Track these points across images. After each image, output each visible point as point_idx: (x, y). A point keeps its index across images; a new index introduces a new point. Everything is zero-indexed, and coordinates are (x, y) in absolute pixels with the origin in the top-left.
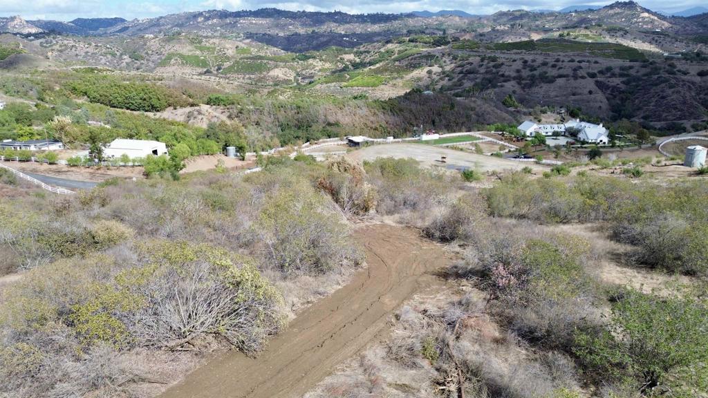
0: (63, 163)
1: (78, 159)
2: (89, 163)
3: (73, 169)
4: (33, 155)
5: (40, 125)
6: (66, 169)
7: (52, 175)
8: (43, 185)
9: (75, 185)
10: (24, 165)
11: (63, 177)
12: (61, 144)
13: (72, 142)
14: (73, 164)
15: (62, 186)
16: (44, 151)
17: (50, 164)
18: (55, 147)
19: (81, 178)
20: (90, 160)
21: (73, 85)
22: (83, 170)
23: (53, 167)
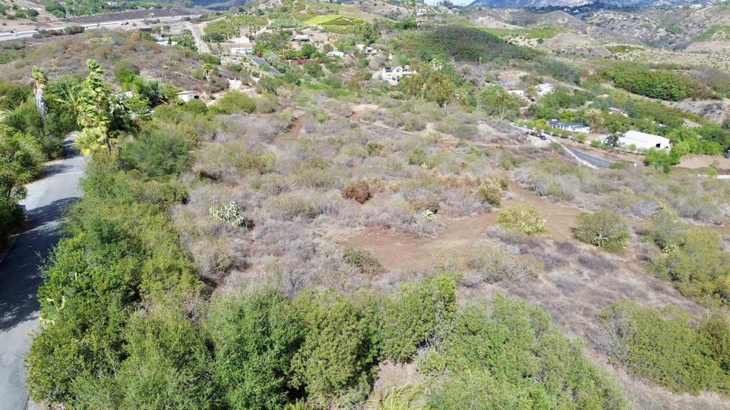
0: (588, 143)
1: (599, 142)
2: (605, 147)
3: (594, 148)
4: (570, 134)
6: (589, 148)
7: (580, 151)
8: (577, 157)
9: (594, 160)
10: (564, 140)
11: (587, 153)
12: (588, 128)
13: (597, 129)
14: (595, 145)
15: (586, 160)
16: (577, 133)
17: (580, 142)
18: (585, 130)
19: (597, 156)
20: (606, 144)
21: (605, 71)
22: (600, 151)
23: (581, 145)
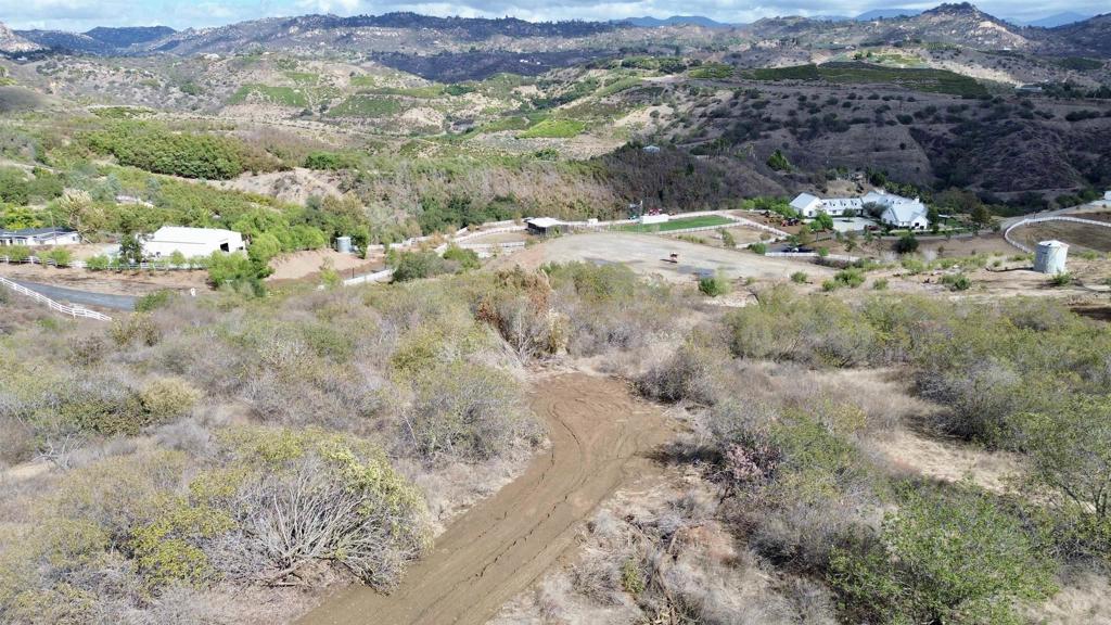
0: (78, 265)
1: (103, 259)
2: (120, 266)
3: (96, 274)
4: (32, 253)
5: (42, 202)
6: (85, 275)
7: (62, 285)
8: (49, 301)
9: (99, 300)
10: (18, 269)
11: (80, 287)
12: (75, 235)
13: (92, 233)
14: (95, 267)
15: (80, 302)
16: (49, 247)
17: (59, 266)
18: (66, 240)
19: (107, 289)
20: (121, 261)
21: (91, 138)
22: (111, 276)
23: (64, 272)
